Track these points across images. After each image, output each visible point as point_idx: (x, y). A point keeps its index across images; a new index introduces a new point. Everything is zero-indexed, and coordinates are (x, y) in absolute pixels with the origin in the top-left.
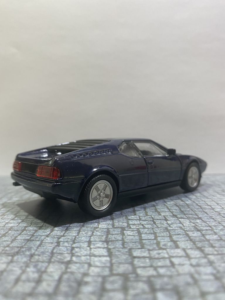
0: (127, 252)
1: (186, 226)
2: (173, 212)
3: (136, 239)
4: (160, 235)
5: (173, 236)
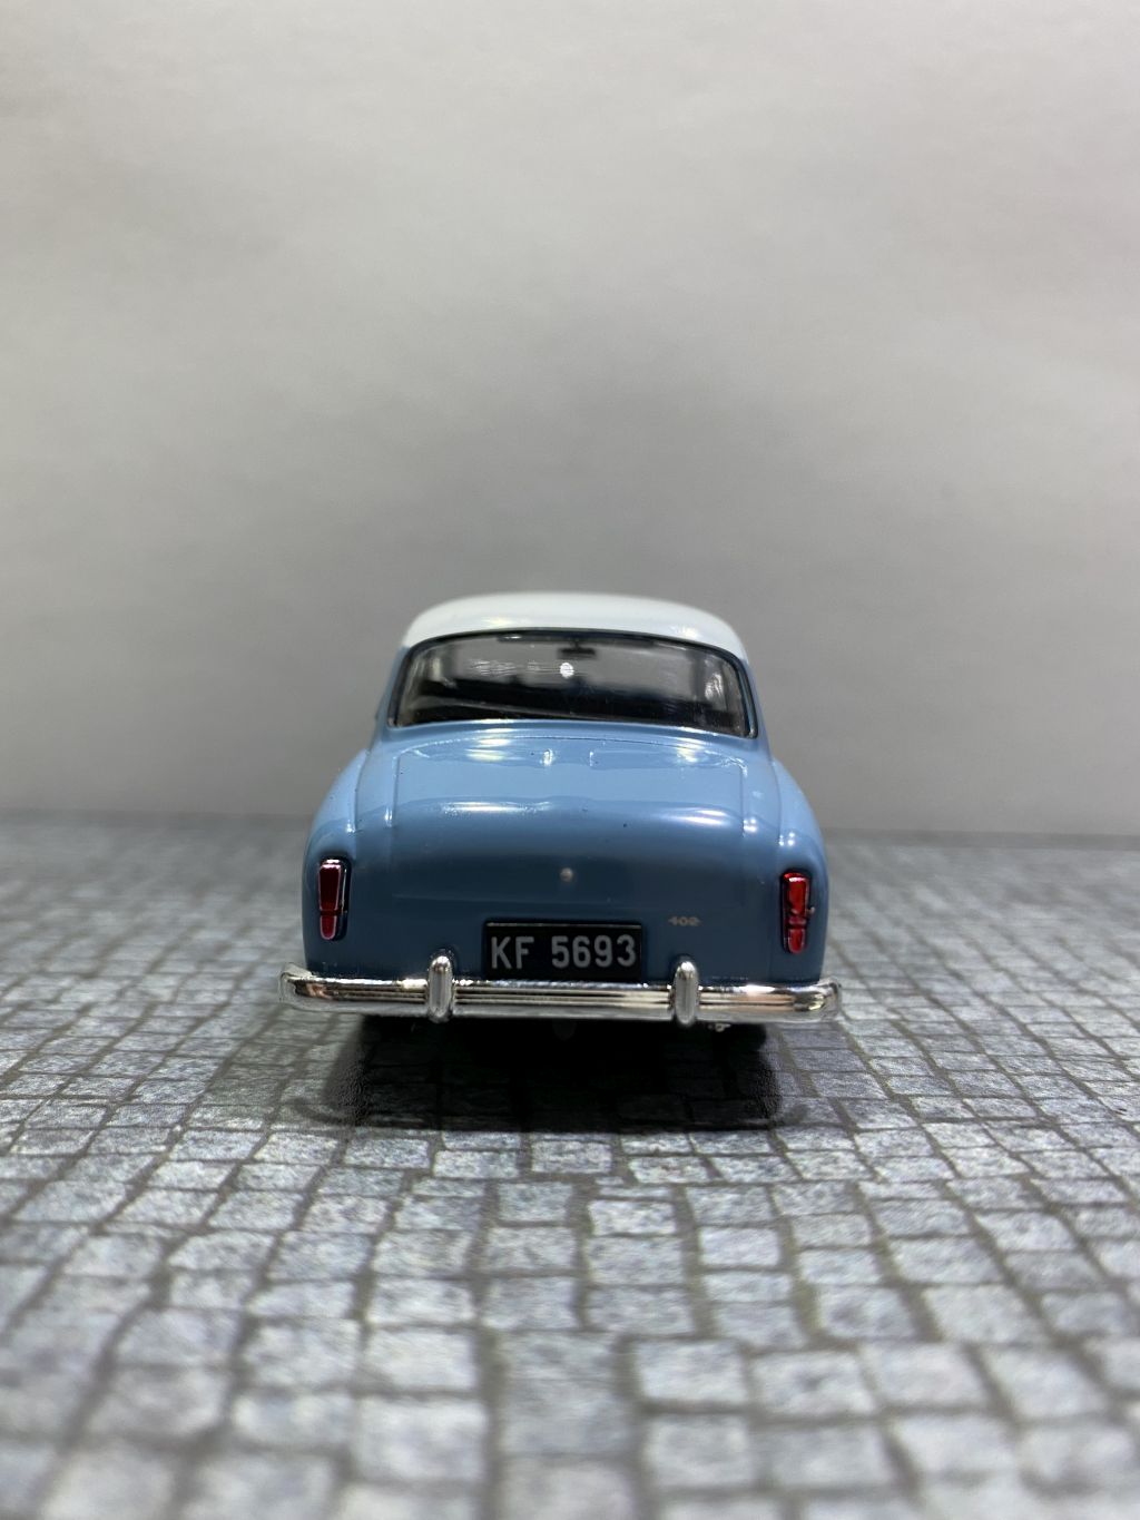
0: (600, 1363)
1: (971, 1174)
2: (891, 1076)
3: (664, 1265)
4: (815, 1241)
5: (893, 1245)
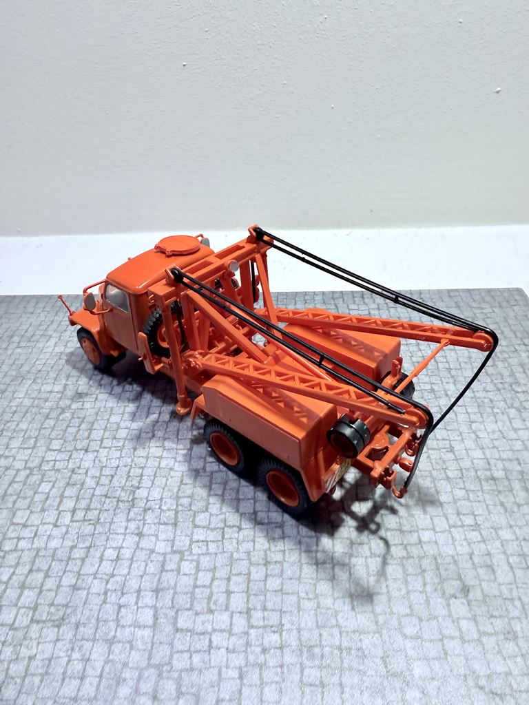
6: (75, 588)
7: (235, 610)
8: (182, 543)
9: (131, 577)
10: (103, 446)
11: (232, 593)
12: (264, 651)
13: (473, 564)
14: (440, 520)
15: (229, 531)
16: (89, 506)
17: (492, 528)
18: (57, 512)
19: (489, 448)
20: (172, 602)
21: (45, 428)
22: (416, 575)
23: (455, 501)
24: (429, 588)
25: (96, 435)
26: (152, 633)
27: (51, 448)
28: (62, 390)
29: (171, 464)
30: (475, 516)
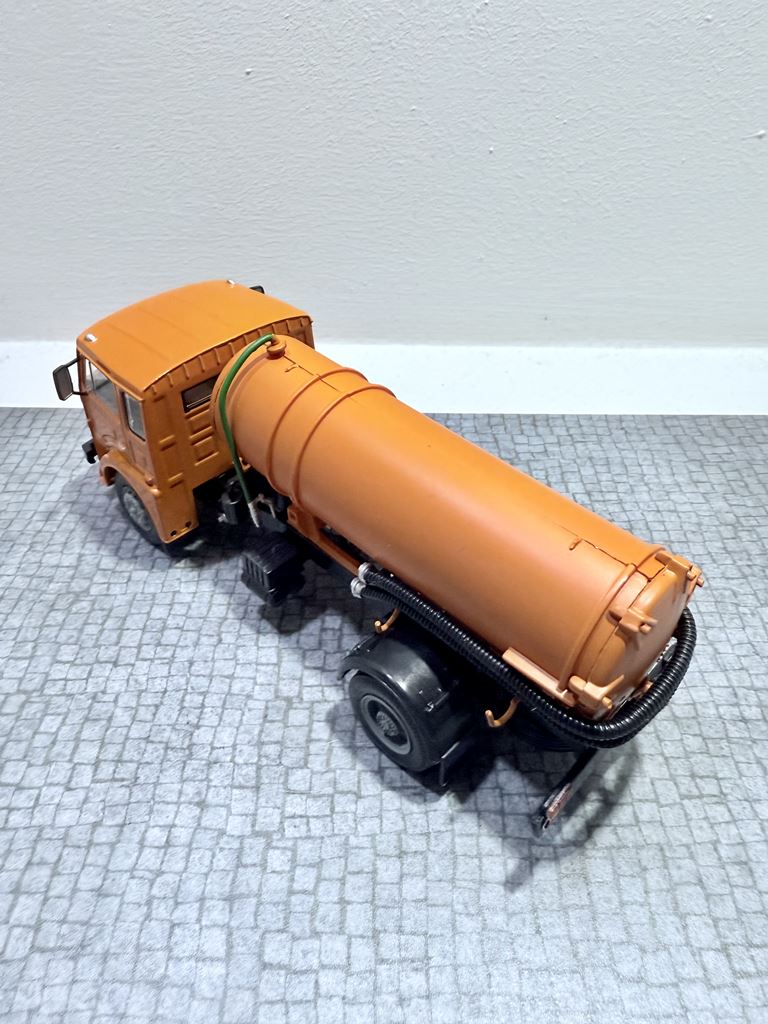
6: (100, 893)
7: (354, 933)
8: (267, 820)
9: (190, 876)
10: (140, 657)
11: (349, 903)
12: (402, 1001)
13: (720, 859)
14: (666, 785)
15: (341, 799)
16: (121, 756)
17: (746, 800)
18: (71, 765)
19: (735, 670)
20: (256, 920)
21: (47, 626)
22: (632, 876)
23: (687, 755)
24: (653, 899)
25: (131, 638)
26: (224, 971)
27: (59, 658)
28: (75, 564)
29: (248, 689)
30: (717, 779)
